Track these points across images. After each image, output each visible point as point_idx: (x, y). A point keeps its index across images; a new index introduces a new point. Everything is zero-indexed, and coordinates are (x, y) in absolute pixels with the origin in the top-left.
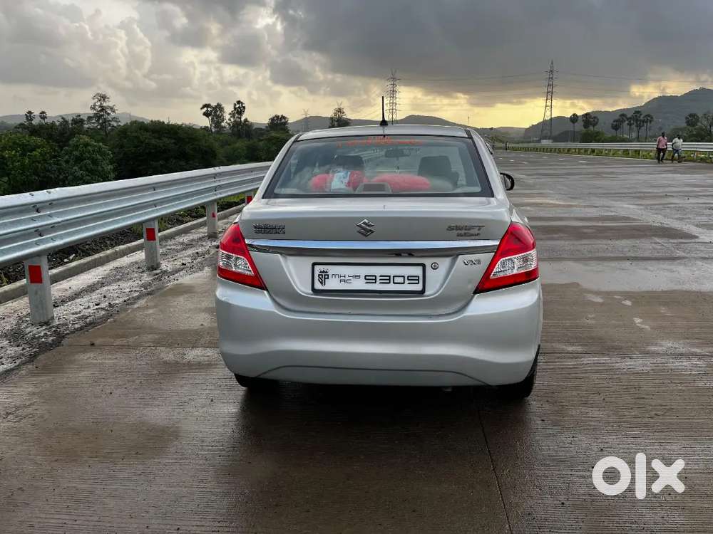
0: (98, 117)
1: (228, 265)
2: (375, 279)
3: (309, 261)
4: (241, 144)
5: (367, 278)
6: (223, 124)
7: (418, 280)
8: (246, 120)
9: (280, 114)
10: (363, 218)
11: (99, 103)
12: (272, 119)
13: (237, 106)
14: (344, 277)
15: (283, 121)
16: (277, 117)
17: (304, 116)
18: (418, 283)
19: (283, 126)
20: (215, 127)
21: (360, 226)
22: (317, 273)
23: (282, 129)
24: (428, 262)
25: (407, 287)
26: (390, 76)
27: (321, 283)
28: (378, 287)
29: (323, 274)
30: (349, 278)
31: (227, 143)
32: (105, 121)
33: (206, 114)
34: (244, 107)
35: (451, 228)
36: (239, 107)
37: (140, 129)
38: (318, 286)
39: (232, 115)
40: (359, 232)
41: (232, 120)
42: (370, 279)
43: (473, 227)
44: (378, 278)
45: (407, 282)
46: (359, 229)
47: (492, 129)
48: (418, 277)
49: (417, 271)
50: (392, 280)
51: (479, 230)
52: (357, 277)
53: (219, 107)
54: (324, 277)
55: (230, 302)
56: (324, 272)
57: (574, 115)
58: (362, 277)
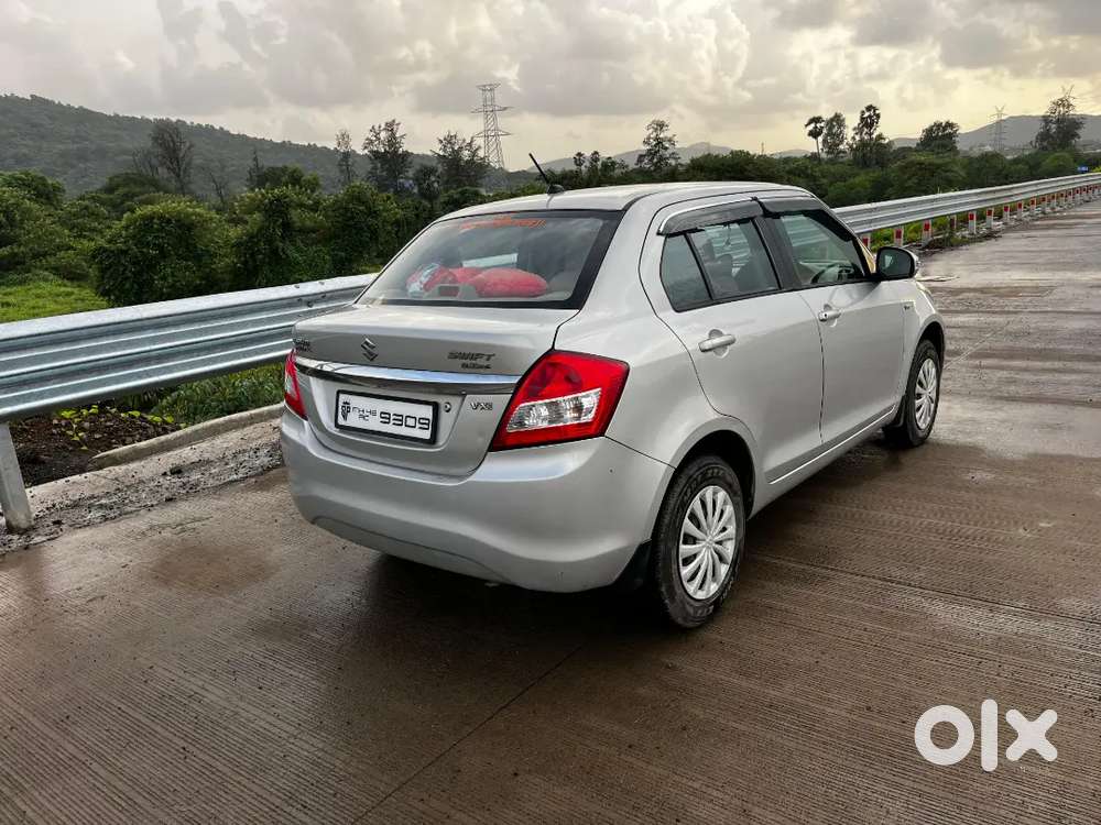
0: (651, 154)
2: (390, 419)
3: (334, 388)
4: (862, 179)
5: (382, 415)
6: (841, 147)
7: (428, 425)
8: (880, 137)
9: (943, 120)
10: (365, 337)
11: (655, 134)
12: (929, 131)
13: (867, 114)
14: (363, 412)
15: (949, 130)
16: (938, 126)
17: (995, 119)
18: (428, 429)
19: (946, 142)
20: (828, 153)
21: (363, 346)
22: (341, 404)
23: (944, 146)
24: (442, 400)
25: (418, 433)
28: (390, 428)
29: (346, 406)
30: (367, 414)
31: (843, 178)
32: (661, 159)
33: (814, 134)
34: (878, 116)
35: (453, 356)
36: (870, 117)
37: (694, 168)
38: (341, 421)
39: (859, 130)
40: (365, 355)
41: (858, 138)
42: (385, 417)
43: (479, 356)
44: (392, 417)
45: (418, 425)
46: (363, 350)
48: (428, 419)
49: (427, 412)
50: (404, 421)
51: (488, 360)
52: (374, 413)
53: (837, 120)
54: (347, 409)
56: (347, 403)
58: (378, 414)
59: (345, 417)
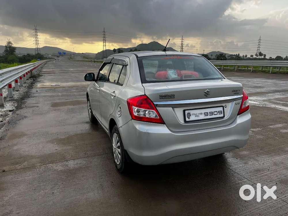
1: (145, 115)
2: (208, 114)
3: (182, 109)
5: (205, 114)
7: (222, 112)
10: (207, 89)
14: (196, 115)
18: (222, 114)
21: (205, 93)
22: (186, 114)
24: (224, 105)
25: (218, 116)
26: (34, 28)
27: (188, 118)
28: (209, 117)
29: (189, 114)
30: (198, 115)
35: (232, 91)
38: (187, 119)
40: (205, 95)
42: (206, 114)
44: (209, 113)
45: (218, 114)
46: (205, 94)
47: (83, 53)
48: (221, 111)
49: (221, 109)
50: (213, 114)
51: (239, 91)
52: (201, 114)
54: (189, 115)
55: (149, 132)
56: (189, 113)
57: (114, 49)
58: (203, 114)
59: (189, 118)
